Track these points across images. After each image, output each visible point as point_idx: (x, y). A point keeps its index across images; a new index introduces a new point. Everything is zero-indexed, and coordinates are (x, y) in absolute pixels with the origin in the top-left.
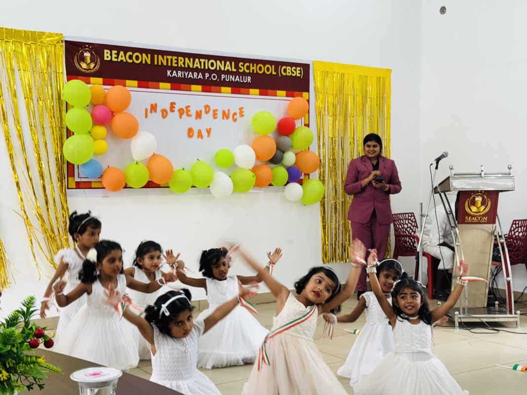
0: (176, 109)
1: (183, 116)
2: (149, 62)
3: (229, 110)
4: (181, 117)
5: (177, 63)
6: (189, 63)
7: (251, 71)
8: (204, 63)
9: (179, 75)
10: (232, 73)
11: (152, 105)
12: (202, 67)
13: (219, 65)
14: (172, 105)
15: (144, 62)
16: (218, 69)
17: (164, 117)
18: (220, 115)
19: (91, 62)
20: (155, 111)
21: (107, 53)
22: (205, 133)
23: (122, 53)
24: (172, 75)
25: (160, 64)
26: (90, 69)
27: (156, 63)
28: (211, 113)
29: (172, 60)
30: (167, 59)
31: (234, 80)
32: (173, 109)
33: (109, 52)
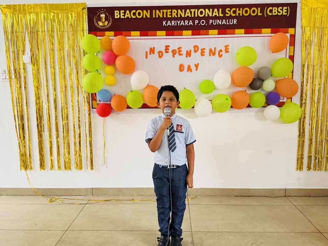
0: (170, 51)
1: (175, 56)
2: (148, 16)
3: (215, 48)
4: (174, 56)
5: (171, 15)
6: (182, 13)
7: (237, 15)
8: (195, 12)
9: (173, 23)
10: (219, 18)
11: (151, 49)
12: (193, 16)
13: (208, 12)
14: (167, 48)
15: (144, 17)
16: (206, 16)
17: (160, 57)
18: (207, 52)
19: (105, 21)
20: (154, 53)
22: (193, 68)
23: (128, 12)
24: (167, 24)
25: (157, 17)
26: (105, 26)
27: (154, 17)
28: (200, 51)
29: (167, 12)
30: (163, 13)
31: (220, 24)
32: (168, 51)
33: (118, 12)
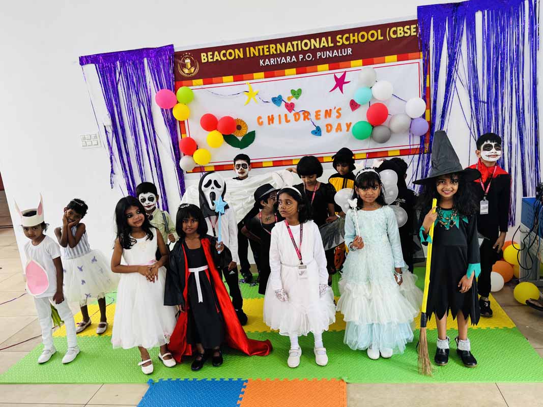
2: (242, 56)
5: (269, 51)
6: (281, 48)
7: (352, 42)
8: (297, 44)
9: (272, 62)
10: (329, 49)
12: (296, 50)
13: (314, 43)
15: (237, 57)
16: (313, 47)
19: (191, 67)
21: (204, 56)
23: (216, 53)
24: (264, 64)
25: (252, 55)
26: (192, 73)
27: (248, 56)
29: (263, 49)
30: (259, 49)
31: (331, 56)
33: (205, 54)
